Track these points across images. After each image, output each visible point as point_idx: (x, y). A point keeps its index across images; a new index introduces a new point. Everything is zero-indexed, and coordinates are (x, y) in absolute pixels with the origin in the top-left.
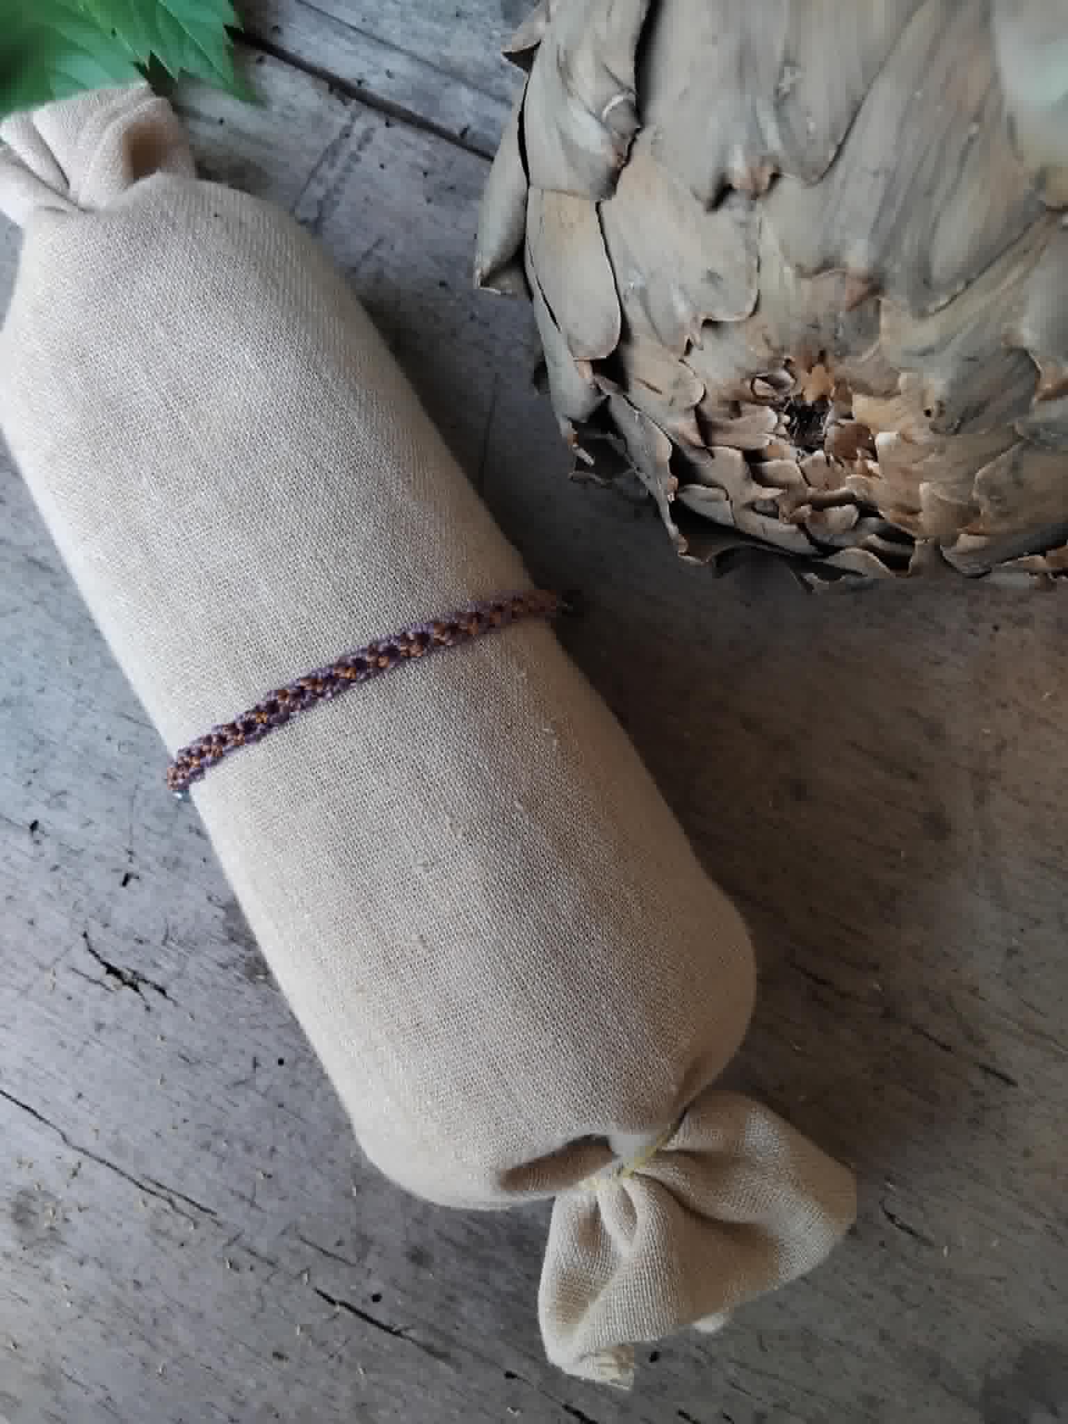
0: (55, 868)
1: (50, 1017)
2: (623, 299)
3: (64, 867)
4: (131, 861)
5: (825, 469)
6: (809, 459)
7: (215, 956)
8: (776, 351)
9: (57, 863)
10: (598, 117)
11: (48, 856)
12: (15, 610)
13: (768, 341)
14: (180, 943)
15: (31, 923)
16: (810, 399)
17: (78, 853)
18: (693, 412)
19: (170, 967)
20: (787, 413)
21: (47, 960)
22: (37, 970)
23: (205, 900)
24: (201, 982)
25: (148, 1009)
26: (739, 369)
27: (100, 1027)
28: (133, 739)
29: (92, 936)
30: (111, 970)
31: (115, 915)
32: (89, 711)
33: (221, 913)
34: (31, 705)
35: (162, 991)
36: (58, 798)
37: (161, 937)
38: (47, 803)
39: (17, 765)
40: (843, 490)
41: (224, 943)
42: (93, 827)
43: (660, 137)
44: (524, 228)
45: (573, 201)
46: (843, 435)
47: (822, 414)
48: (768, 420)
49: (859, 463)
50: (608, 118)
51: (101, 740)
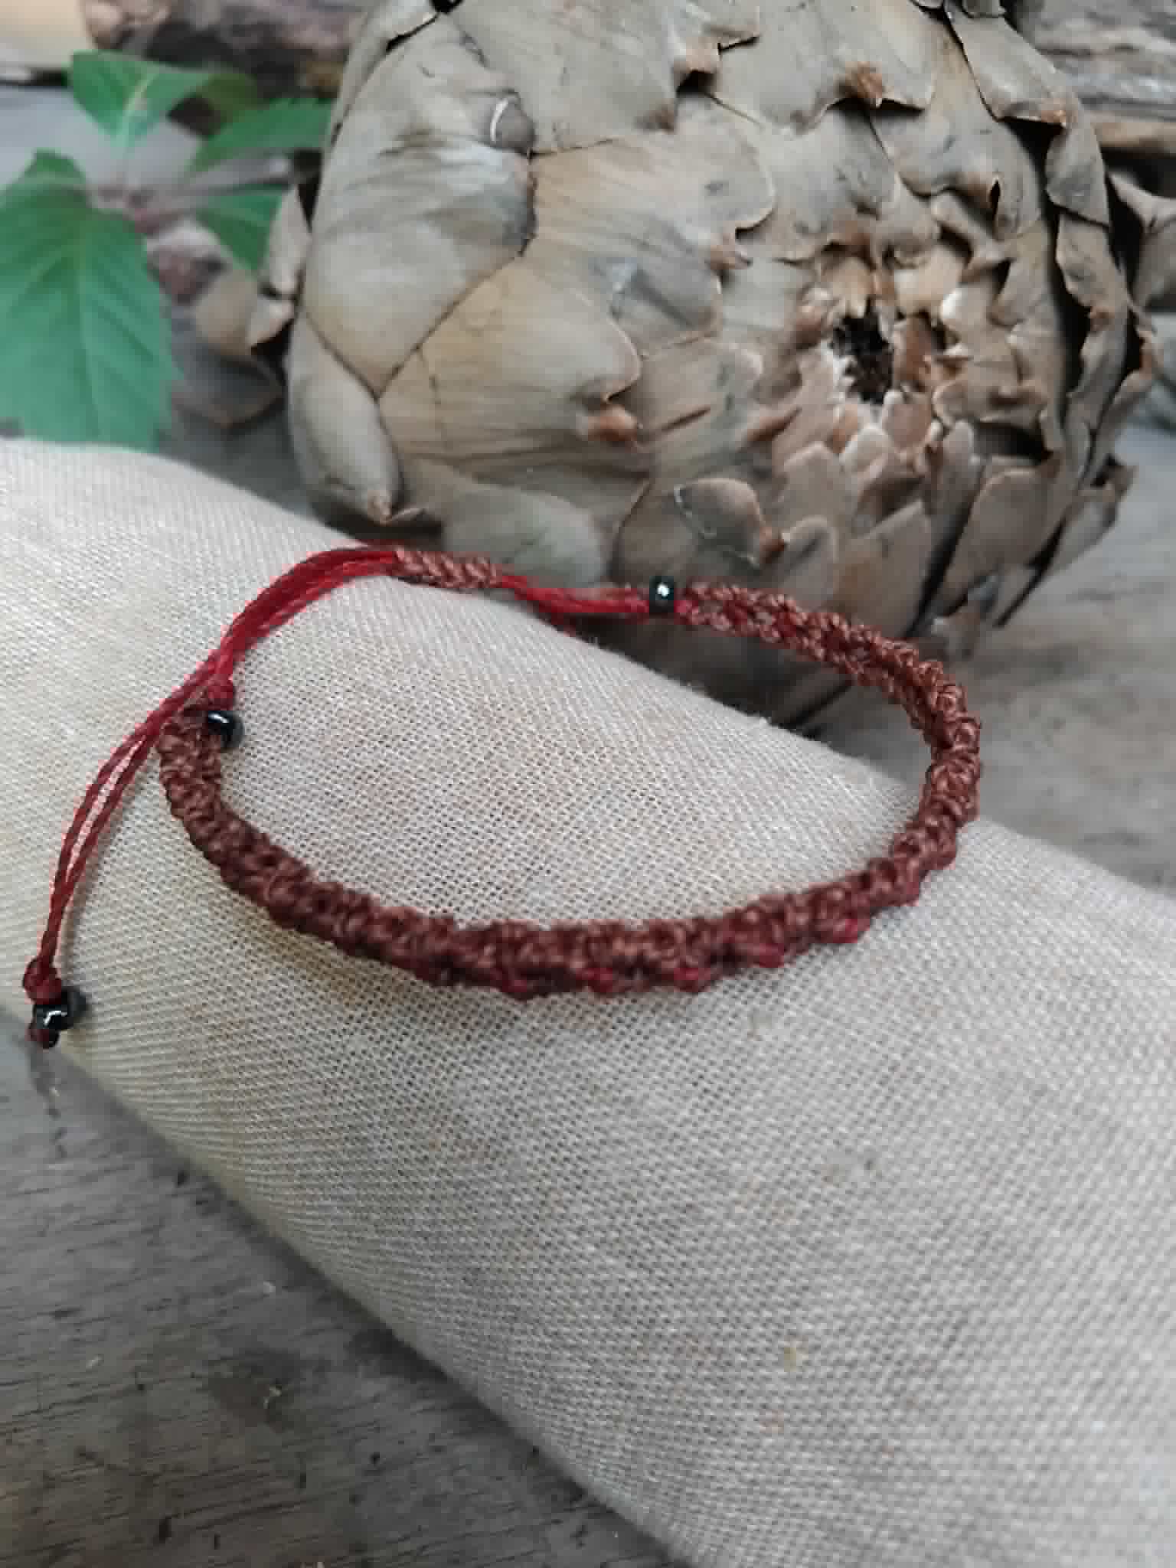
5: (907, 411)
6: (884, 412)
8: (817, 235)
10: (487, 142)
13: (803, 230)
16: (859, 310)
20: (844, 351)
43: (563, 127)
44: (394, 449)
45: (486, 287)
46: (907, 340)
47: (876, 327)
48: (830, 368)
49: (936, 372)
50: (498, 134)
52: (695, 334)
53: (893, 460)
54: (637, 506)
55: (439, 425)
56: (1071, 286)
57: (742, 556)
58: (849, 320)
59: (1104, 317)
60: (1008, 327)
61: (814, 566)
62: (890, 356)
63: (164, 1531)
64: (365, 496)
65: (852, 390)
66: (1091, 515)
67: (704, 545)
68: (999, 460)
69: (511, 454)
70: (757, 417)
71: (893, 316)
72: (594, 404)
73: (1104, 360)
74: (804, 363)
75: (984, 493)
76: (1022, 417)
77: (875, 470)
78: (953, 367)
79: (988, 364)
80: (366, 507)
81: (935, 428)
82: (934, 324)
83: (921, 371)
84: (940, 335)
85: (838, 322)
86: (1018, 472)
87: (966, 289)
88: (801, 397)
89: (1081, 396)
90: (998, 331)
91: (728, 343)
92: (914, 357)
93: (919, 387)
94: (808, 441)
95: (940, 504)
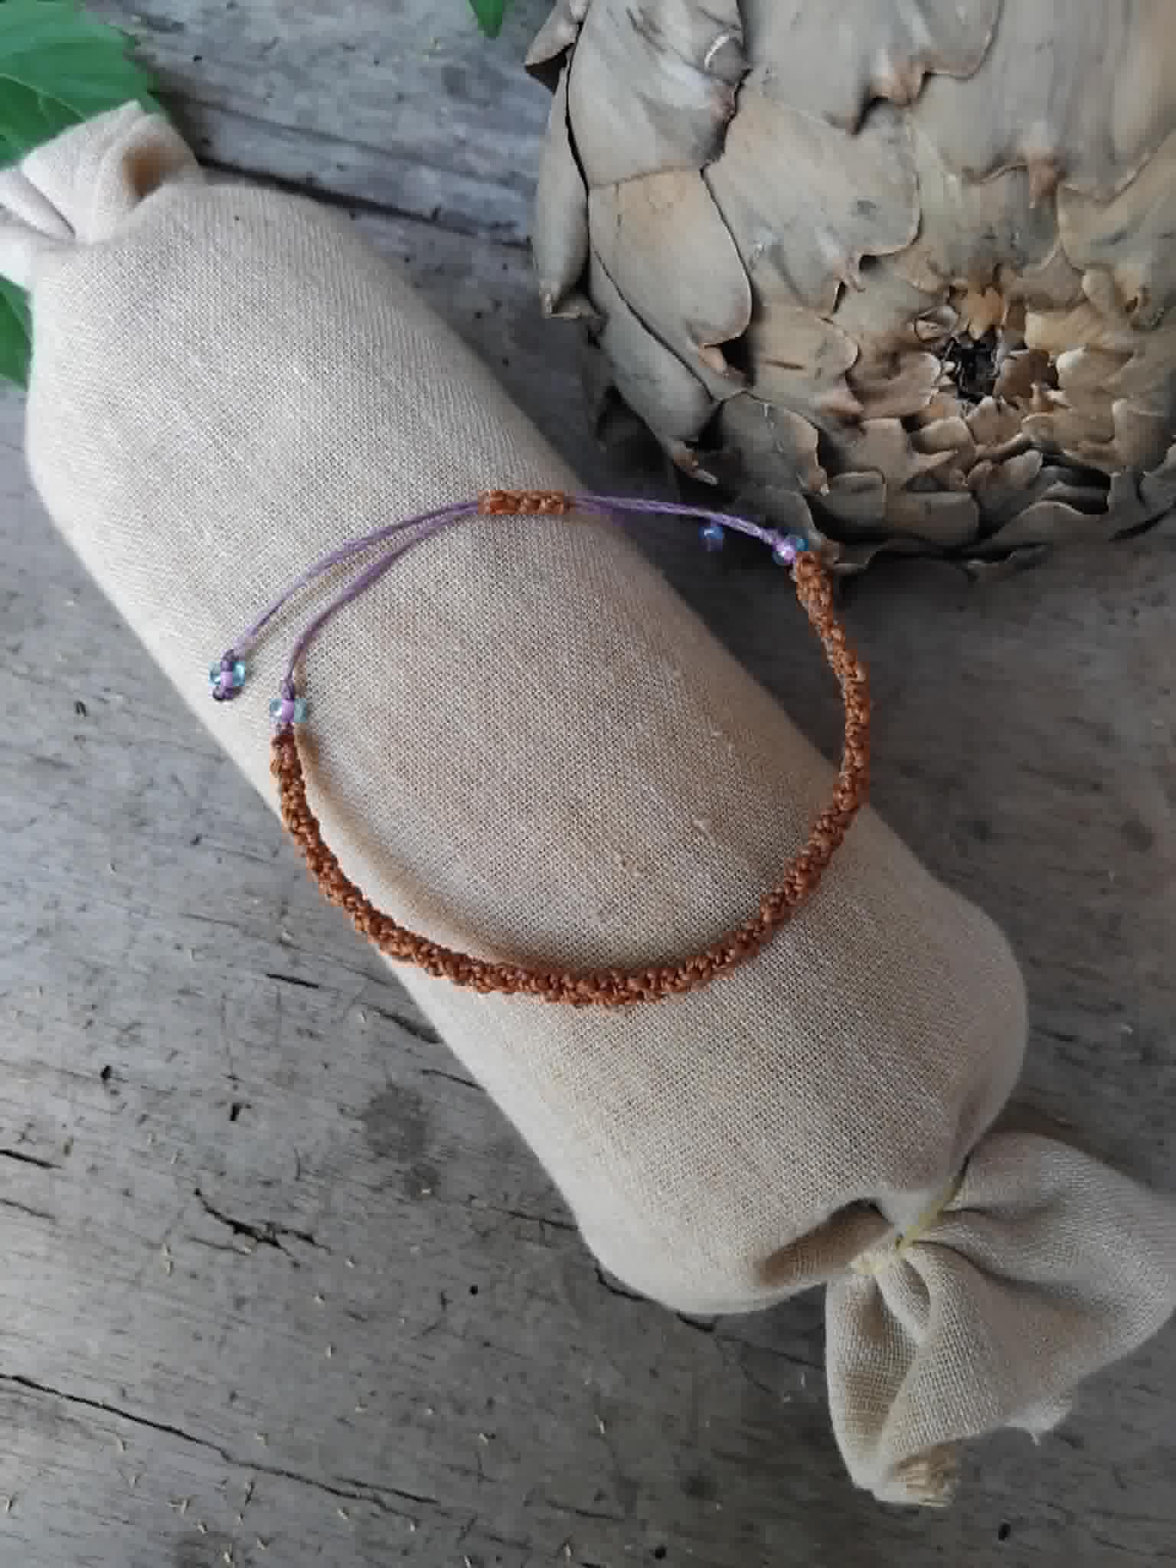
0: (144, 1118)
1: (175, 1305)
2: (749, 268)
3: (155, 1116)
4: (235, 1087)
5: (996, 418)
6: (975, 411)
7: (365, 1180)
8: (945, 277)
9: (145, 1112)
10: (699, 67)
11: (131, 1106)
12: (33, 821)
13: (934, 268)
14: (319, 1174)
15: (127, 1193)
16: (977, 333)
17: (167, 1094)
18: (843, 381)
19: (311, 1206)
20: (950, 359)
21: (155, 1236)
22: (145, 1252)
23: (336, 1114)
24: (353, 1216)
25: (296, 1265)
26: (899, 310)
27: (240, 1302)
28: (211, 941)
29: (207, 1191)
30: (239, 1228)
31: (229, 1158)
32: (147, 920)
33: (360, 1125)
34: (73, 928)
35: (308, 1239)
36: (130, 1034)
37: (293, 1173)
38: (118, 1042)
39: (70, 1004)
40: (1019, 437)
41: (372, 1161)
42: (179, 1058)
43: (773, 75)
44: (588, 238)
45: (668, 178)
46: (1013, 372)
47: (990, 353)
48: (930, 369)
50: (711, 64)
51: (169, 951)
58: (965, 337)
63: (196, 841)
65: (949, 387)
70: (832, 399)
71: (1013, 344)
74: (907, 359)
78: (1050, 405)
82: (1049, 366)
84: (1050, 377)
88: (894, 382)
92: (1021, 381)
93: (1015, 406)
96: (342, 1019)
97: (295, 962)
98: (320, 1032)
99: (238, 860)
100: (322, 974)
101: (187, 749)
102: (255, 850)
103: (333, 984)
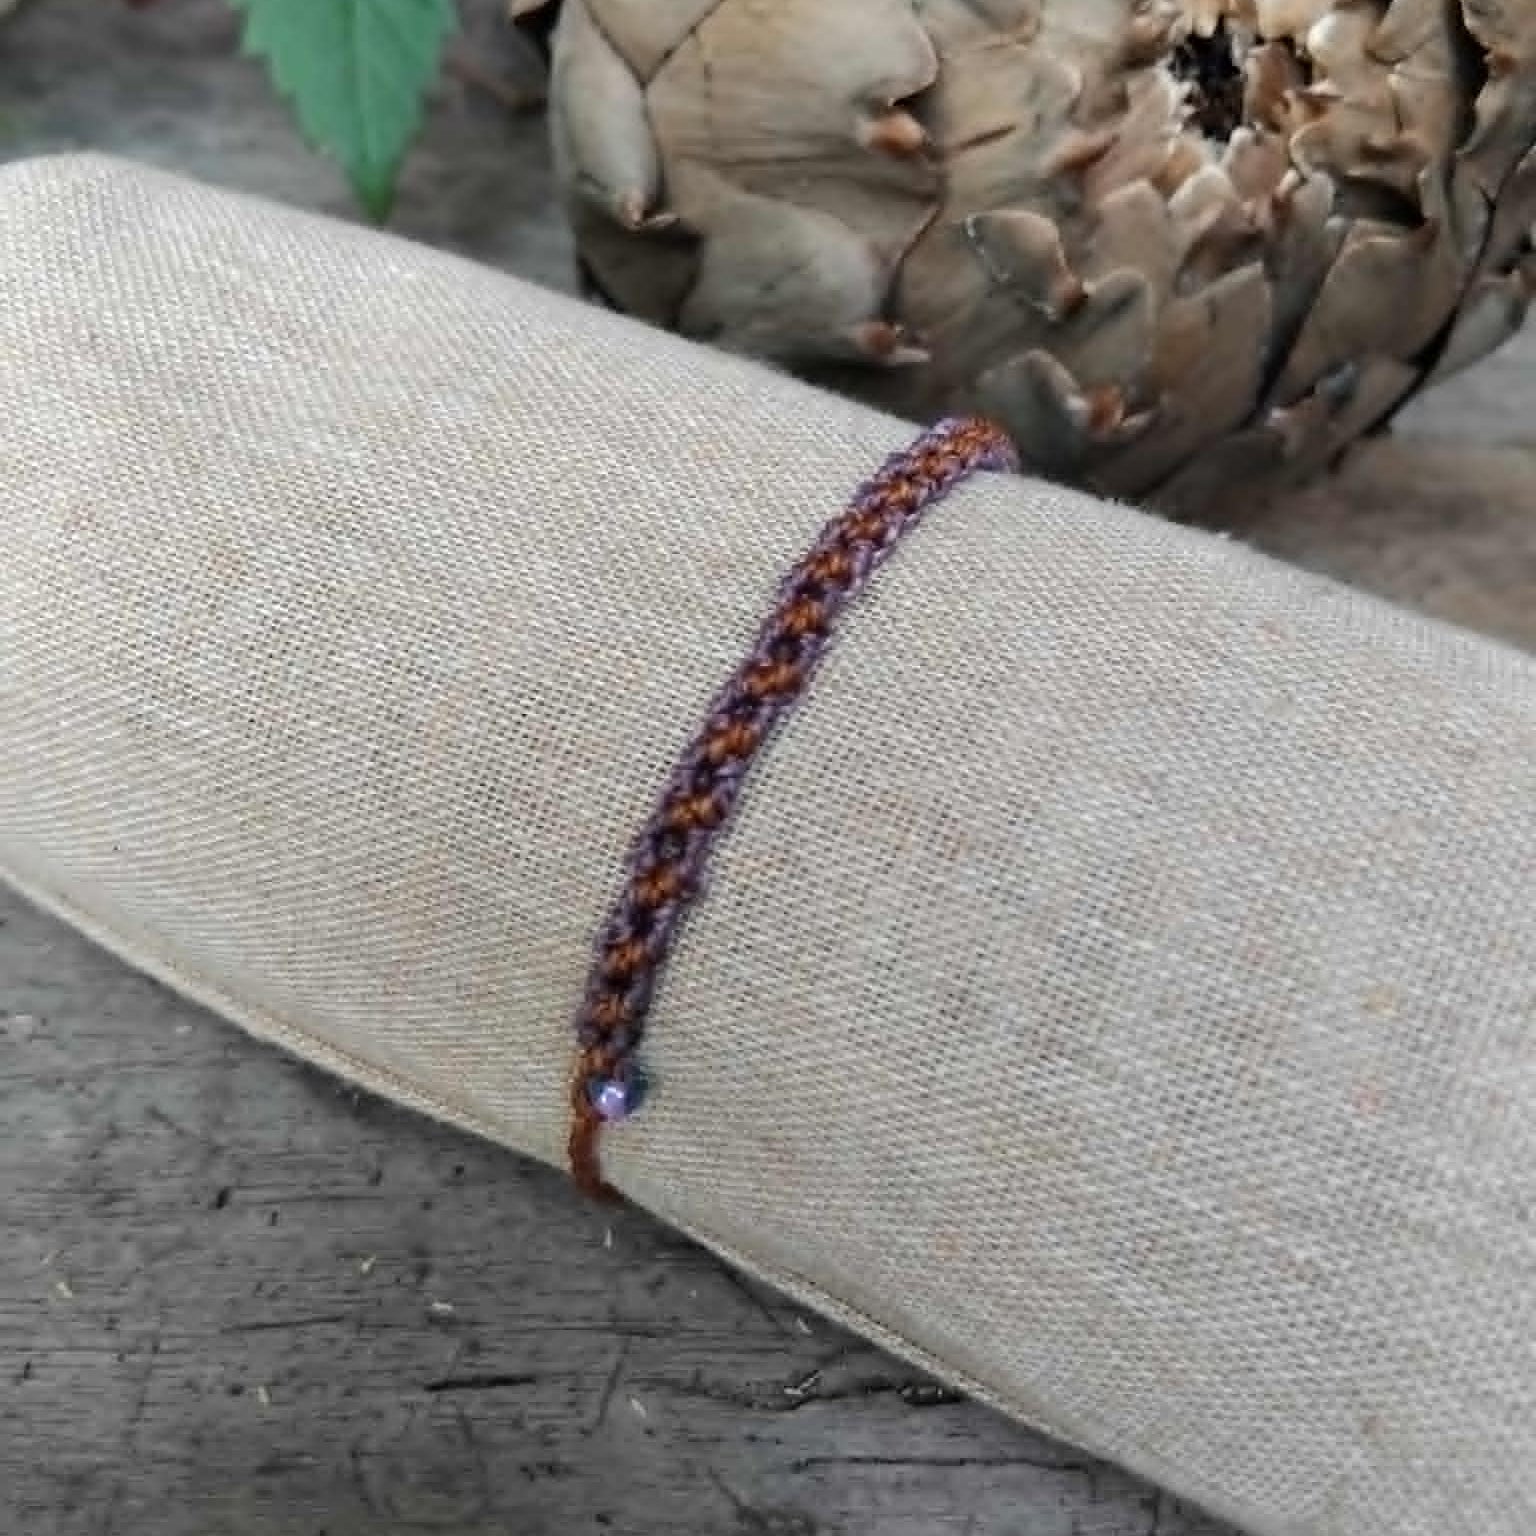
5: (1256, 153)
6: (1229, 152)
16: (1208, 28)
18: (1070, 121)
20: (1185, 72)
32: (158, 1359)
44: (657, 146)
46: (1264, 70)
47: (1227, 50)
48: (1165, 95)
49: (1297, 110)
51: (222, 1401)
52: (1007, 38)
53: (1232, 209)
54: (923, 234)
55: (707, 121)
56: (1469, 22)
57: (1038, 305)
58: (1194, 38)
59: (1506, 64)
60: (1389, 64)
61: (1124, 328)
62: (1239, 89)
63: (222, 1200)
64: (616, 198)
65: (1189, 123)
66: (1492, 309)
67: (995, 289)
68: (1362, 223)
69: (782, 160)
70: (1069, 143)
71: (1251, 39)
72: (877, 108)
73: (1503, 117)
74: (1133, 84)
75: (1340, 262)
76: (1397, 174)
77: (1207, 218)
78: (1317, 106)
79: (1359, 107)
80: (615, 209)
81: (1290, 177)
82: (1299, 52)
83: (1278, 108)
84: (1306, 69)
85: (1181, 41)
86: (1387, 240)
87: (1341, 15)
88: (1127, 124)
89: (1470, 156)
90: (1377, 69)
91: (1045, 50)
92: (1272, 91)
93: (1274, 127)
94: (1133, 177)
95: (1287, 268)
96: (601, 1421)
97: (474, 1348)
98: (565, 1459)
99: (309, 1210)
100: (534, 1354)
101: (165, 1064)
102: (336, 1183)
103: (562, 1365)
